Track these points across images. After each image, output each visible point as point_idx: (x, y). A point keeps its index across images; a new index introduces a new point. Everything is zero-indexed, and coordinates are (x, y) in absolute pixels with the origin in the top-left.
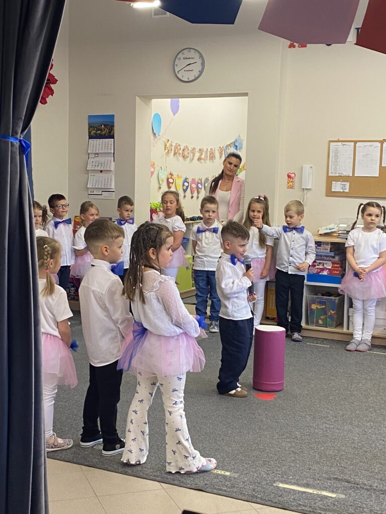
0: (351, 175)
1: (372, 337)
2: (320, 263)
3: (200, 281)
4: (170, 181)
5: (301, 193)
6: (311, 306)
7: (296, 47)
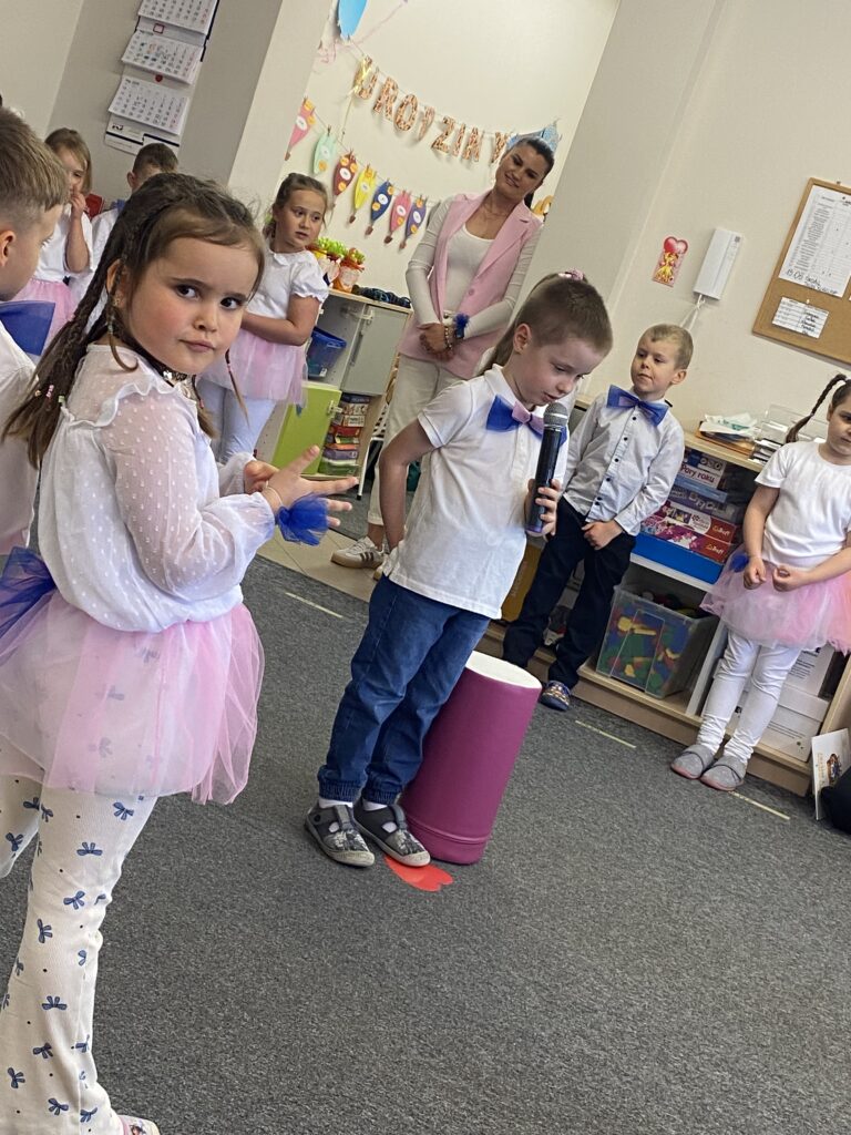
0: (840, 295)
1: (754, 755)
2: (679, 512)
4: (344, 176)
5: (688, 304)
6: (618, 620)
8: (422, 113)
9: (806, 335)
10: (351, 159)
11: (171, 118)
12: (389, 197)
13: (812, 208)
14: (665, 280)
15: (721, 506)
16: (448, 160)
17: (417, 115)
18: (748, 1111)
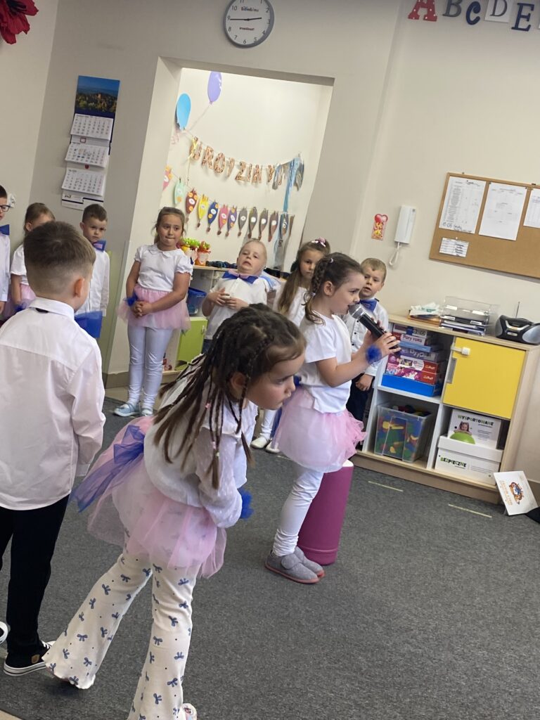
0: (474, 232)
2: (405, 360)
4: (191, 203)
5: (392, 248)
6: (382, 423)
7: (420, 18)
8: (228, 162)
9: (458, 256)
10: (194, 193)
11: (96, 187)
12: (217, 210)
13: (452, 188)
14: (378, 237)
15: (428, 354)
16: (245, 184)
17: (225, 164)
18: (499, 668)
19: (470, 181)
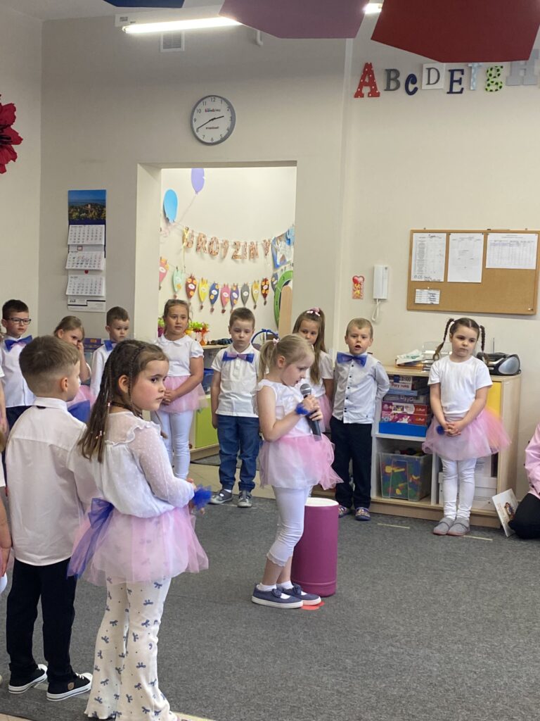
0: (442, 280)
1: (471, 514)
2: (397, 407)
3: (227, 431)
4: (191, 288)
5: (372, 305)
6: (385, 468)
7: (365, 96)
8: (222, 244)
9: (432, 304)
10: (192, 278)
11: (97, 289)
12: (218, 290)
13: (416, 244)
14: (358, 297)
15: (417, 398)
16: (243, 262)
17: (220, 246)
18: (470, 656)
19: (432, 234)
